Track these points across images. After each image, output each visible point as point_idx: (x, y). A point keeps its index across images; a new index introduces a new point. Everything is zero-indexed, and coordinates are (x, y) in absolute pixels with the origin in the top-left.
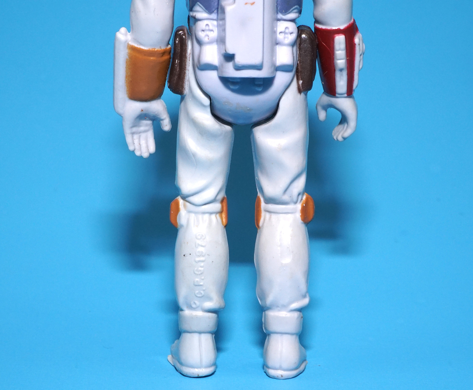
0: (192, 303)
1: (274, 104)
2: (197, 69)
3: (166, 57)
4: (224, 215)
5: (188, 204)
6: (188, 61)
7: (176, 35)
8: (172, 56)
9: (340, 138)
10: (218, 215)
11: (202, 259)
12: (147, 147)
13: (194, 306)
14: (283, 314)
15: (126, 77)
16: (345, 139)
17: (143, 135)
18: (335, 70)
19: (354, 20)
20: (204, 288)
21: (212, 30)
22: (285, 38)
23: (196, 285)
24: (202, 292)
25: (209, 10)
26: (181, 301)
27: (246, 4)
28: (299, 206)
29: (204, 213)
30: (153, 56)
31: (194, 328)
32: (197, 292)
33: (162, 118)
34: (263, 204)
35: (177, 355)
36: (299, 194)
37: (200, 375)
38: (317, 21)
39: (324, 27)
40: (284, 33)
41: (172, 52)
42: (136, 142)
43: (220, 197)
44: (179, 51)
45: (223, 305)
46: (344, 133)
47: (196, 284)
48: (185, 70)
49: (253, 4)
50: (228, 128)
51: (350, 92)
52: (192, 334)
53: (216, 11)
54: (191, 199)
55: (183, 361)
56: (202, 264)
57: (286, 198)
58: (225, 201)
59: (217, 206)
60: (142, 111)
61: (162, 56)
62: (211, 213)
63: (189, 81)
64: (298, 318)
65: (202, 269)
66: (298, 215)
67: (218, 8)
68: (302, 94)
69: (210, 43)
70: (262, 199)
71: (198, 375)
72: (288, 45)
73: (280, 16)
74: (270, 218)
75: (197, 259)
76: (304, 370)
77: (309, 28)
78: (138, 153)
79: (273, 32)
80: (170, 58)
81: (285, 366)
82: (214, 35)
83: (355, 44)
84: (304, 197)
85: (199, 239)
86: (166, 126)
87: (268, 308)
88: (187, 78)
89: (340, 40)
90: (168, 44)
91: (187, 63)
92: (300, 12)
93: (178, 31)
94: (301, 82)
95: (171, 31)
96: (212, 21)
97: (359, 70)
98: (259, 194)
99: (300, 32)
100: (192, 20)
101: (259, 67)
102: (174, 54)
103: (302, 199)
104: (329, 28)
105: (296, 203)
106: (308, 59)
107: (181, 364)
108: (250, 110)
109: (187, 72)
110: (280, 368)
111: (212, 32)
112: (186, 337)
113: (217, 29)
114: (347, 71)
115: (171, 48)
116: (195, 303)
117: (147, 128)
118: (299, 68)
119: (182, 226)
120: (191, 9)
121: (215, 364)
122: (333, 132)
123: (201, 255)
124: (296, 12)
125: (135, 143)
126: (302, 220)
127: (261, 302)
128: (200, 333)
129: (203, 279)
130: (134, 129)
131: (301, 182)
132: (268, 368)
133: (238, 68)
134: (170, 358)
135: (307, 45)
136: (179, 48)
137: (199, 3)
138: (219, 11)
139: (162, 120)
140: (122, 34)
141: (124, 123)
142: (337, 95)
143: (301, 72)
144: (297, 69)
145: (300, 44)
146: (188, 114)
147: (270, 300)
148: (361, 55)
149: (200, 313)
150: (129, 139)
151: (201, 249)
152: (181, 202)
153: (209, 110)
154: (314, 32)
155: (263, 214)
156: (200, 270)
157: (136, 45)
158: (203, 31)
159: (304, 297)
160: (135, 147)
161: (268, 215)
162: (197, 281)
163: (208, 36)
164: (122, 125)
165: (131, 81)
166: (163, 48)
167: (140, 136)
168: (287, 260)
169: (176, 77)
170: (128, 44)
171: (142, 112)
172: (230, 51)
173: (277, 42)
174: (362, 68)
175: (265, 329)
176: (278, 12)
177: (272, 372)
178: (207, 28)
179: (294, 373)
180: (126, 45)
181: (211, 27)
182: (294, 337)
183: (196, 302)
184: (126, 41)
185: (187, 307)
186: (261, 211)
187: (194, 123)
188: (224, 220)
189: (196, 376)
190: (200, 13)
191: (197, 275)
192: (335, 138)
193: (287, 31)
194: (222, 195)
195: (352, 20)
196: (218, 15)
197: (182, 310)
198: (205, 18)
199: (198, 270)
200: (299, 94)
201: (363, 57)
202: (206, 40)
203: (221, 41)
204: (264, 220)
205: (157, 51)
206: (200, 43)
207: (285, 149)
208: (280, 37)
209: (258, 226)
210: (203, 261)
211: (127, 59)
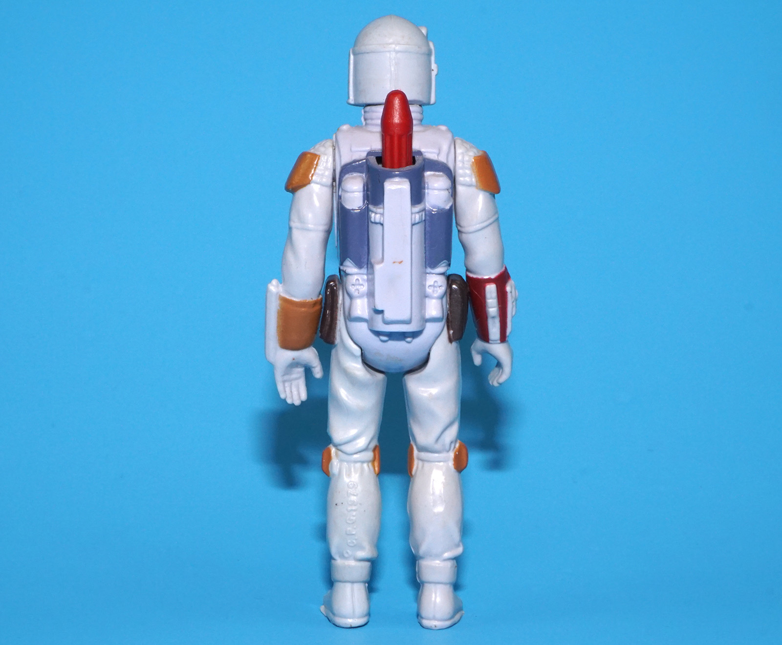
0: (344, 552)
1: (425, 354)
2: (347, 321)
3: (317, 307)
4: (376, 464)
5: (340, 453)
6: (339, 311)
7: (328, 286)
8: (323, 305)
9: (495, 384)
10: (370, 464)
11: (354, 508)
12: (299, 394)
13: (346, 555)
14: (437, 563)
15: (278, 327)
16: (500, 384)
17: (294, 383)
18: (487, 318)
19: (506, 268)
20: (356, 538)
21: (362, 285)
22: (433, 291)
23: (349, 535)
24: (354, 541)
25: (359, 265)
26: (334, 551)
27: (394, 262)
28: (452, 455)
29: (356, 462)
30: (304, 307)
31: (347, 578)
32: (349, 541)
33: (314, 366)
34: (415, 452)
35: (329, 604)
36: (452, 442)
37: (353, 626)
38: (468, 270)
39: (475, 276)
40: (434, 286)
41: (324, 301)
42: (288, 389)
43: (372, 445)
44: (330, 302)
45: (375, 555)
46: (499, 378)
47: (348, 533)
48: (336, 320)
49: (401, 262)
50: (381, 376)
51: (503, 338)
52: (344, 584)
53: (366, 266)
54: (343, 448)
55: (335, 612)
56: (354, 513)
57: (438, 447)
58: (377, 449)
59: (369, 455)
60: (294, 359)
61: (313, 307)
62: (363, 462)
63: (340, 331)
64: (451, 567)
65: (354, 518)
66: (451, 464)
67: (368, 264)
68: (453, 343)
69: (361, 296)
70: (415, 448)
71: (351, 626)
72: (437, 298)
73: (429, 270)
74: (423, 466)
75: (349, 508)
76: (459, 621)
77: (461, 277)
78: (289, 401)
79: (422, 286)
80: (321, 308)
81: (438, 615)
82: (364, 289)
83: (507, 292)
84: (457, 445)
85: (351, 488)
86: (318, 373)
87: (421, 558)
88: (338, 328)
89: (491, 290)
90: (320, 294)
91: (338, 314)
92: (449, 265)
93: (328, 282)
94: (451, 332)
95: (322, 282)
96: (362, 276)
97: (512, 317)
98: (412, 443)
99: (450, 282)
100: (343, 274)
101: (408, 322)
102: (325, 304)
103: (455, 447)
104: (480, 277)
105: (448, 451)
106: (458, 310)
107: (334, 614)
108: (400, 360)
109: (338, 322)
110: (434, 619)
111: (362, 287)
112: (339, 586)
113: (366, 283)
114: (499, 319)
115: (322, 299)
116: (347, 553)
117: (298, 375)
118: (450, 318)
119: (334, 475)
120: (341, 264)
121: (369, 614)
122: (489, 376)
123: (353, 503)
124: (444, 266)
125: (286, 390)
126: (455, 468)
127: (414, 550)
128: (353, 582)
129: (355, 529)
130: (286, 377)
131: (454, 430)
132: (422, 618)
133: (387, 323)
134: (322, 608)
135: (458, 296)
136: (330, 299)
137: (349, 259)
138: (369, 266)
139: (314, 367)
140: (274, 286)
141: (275, 372)
142: (490, 342)
143: (451, 322)
144: (448, 318)
145: (450, 295)
146: (339, 362)
147: (423, 550)
148: (513, 302)
149: (352, 563)
150: (280, 388)
151: (353, 498)
152: (333, 450)
153: (360, 360)
154: (465, 280)
155: (416, 462)
156: (352, 520)
157: (287, 297)
158: (353, 285)
159: (458, 546)
160: (286, 394)
161: (420, 463)
162: (350, 531)
163: (358, 290)
164: (274, 373)
165: (283, 331)
166: (315, 299)
167: (291, 384)
168: (440, 509)
169: (327, 328)
170: (280, 296)
171: (294, 361)
172: (380, 308)
173: (427, 295)
174: (515, 314)
175: (419, 578)
176: (427, 266)
177: (426, 622)
178: (357, 282)
179: (448, 623)
180: (278, 295)
181: (361, 282)
182: (448, 586)
183: (348, 551)
184: (277, 293)
185: (340, 557)
186: (414, 459)
187: (346, 373)
188: (377, 469)
189: (349, 626)
190: (350, 268)
191: (349, 524)
192: (491, 382)
193: (436, 284)
194: (375, 443)
195: (504, 268)
196: (368, 270)
197: (334, 559)
198: (355, 273)
199: (350, 520)
200: (450, 344)
201: (516, 304)
202: (356, 294)
203: (371, 294)
204: (417, 468)
205: (308, 302)
206: (351, 297)
207: (436, 398)
208: (429, 291)
209: (411, 475)
210: (355, 510)
211: (278, 310)
